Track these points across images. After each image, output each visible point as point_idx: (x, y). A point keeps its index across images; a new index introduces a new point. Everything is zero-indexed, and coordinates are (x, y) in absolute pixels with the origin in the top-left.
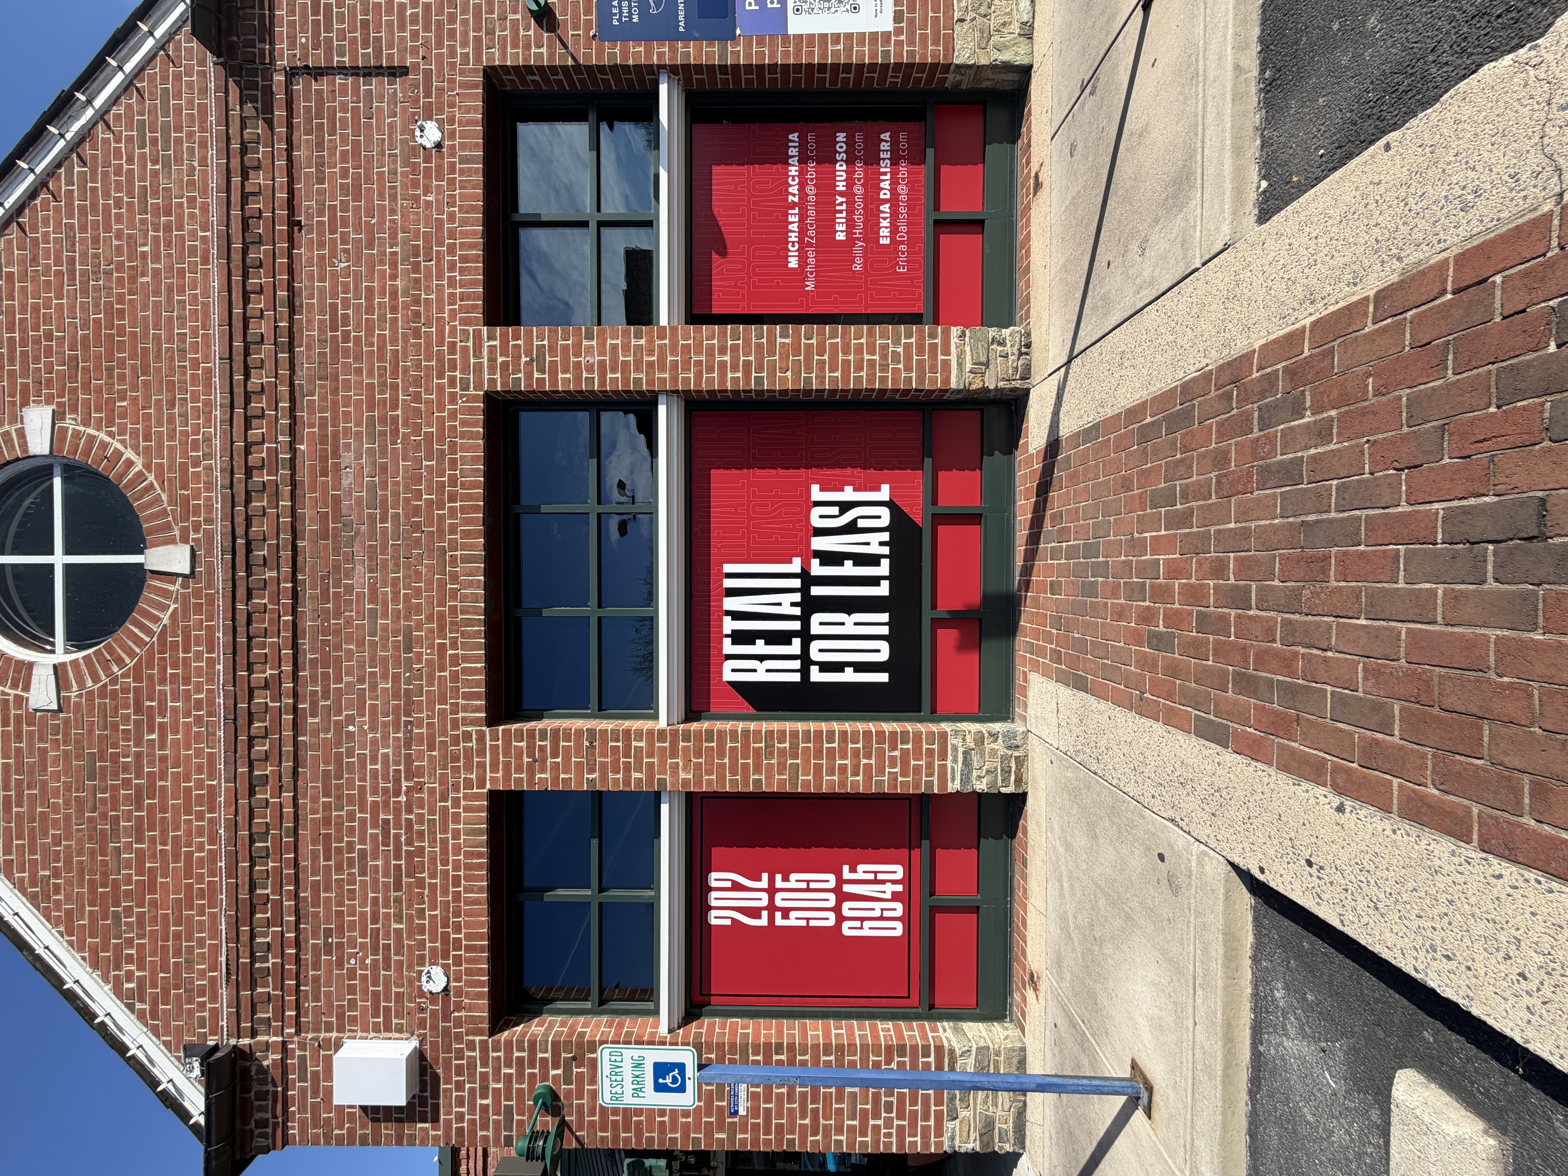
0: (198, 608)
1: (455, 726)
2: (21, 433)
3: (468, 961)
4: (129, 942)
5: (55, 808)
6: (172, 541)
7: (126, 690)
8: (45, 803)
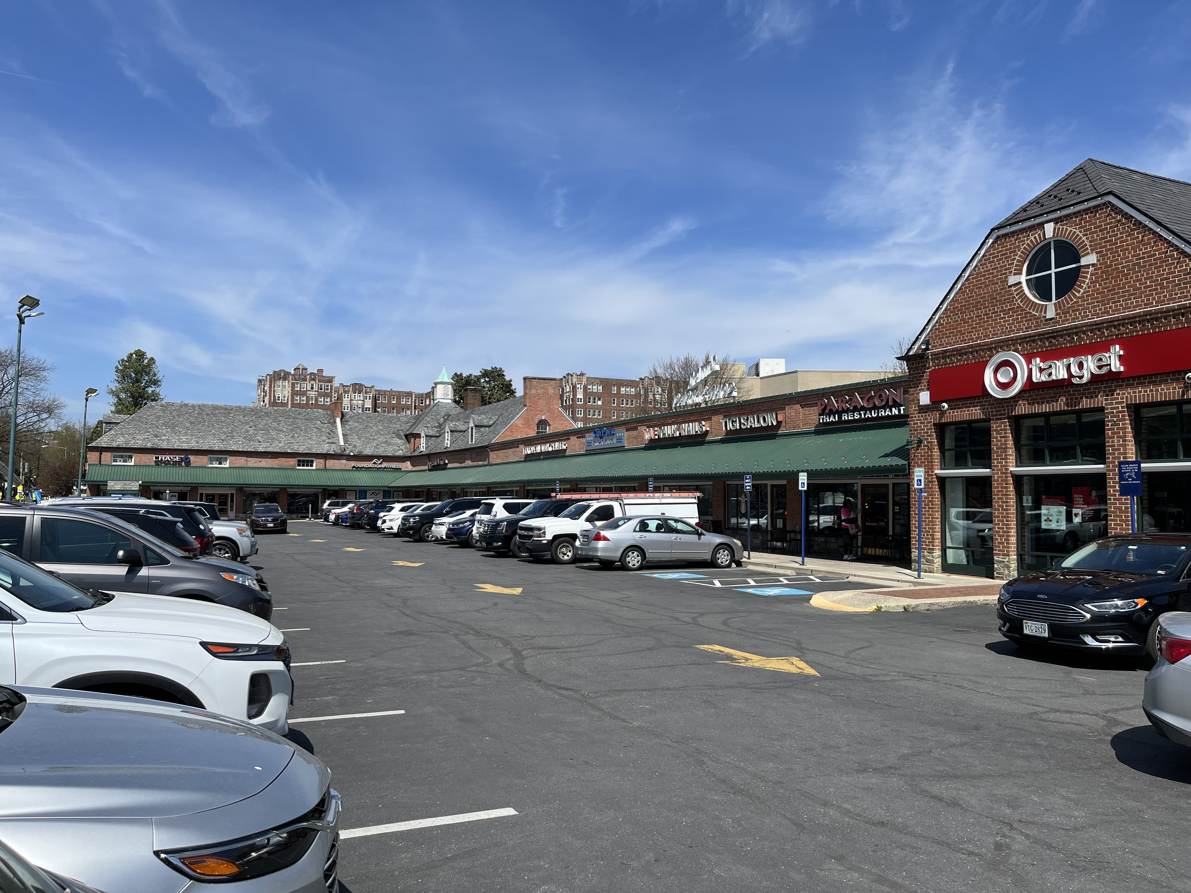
0: (1037, 322)
1: (1007, 406)
2: (1088, 253)
3: (950, 416)
4: (951, 319)
5: (983, 290)
6: (1056, 310)
7: (1015, 304)
8: (985, 287)
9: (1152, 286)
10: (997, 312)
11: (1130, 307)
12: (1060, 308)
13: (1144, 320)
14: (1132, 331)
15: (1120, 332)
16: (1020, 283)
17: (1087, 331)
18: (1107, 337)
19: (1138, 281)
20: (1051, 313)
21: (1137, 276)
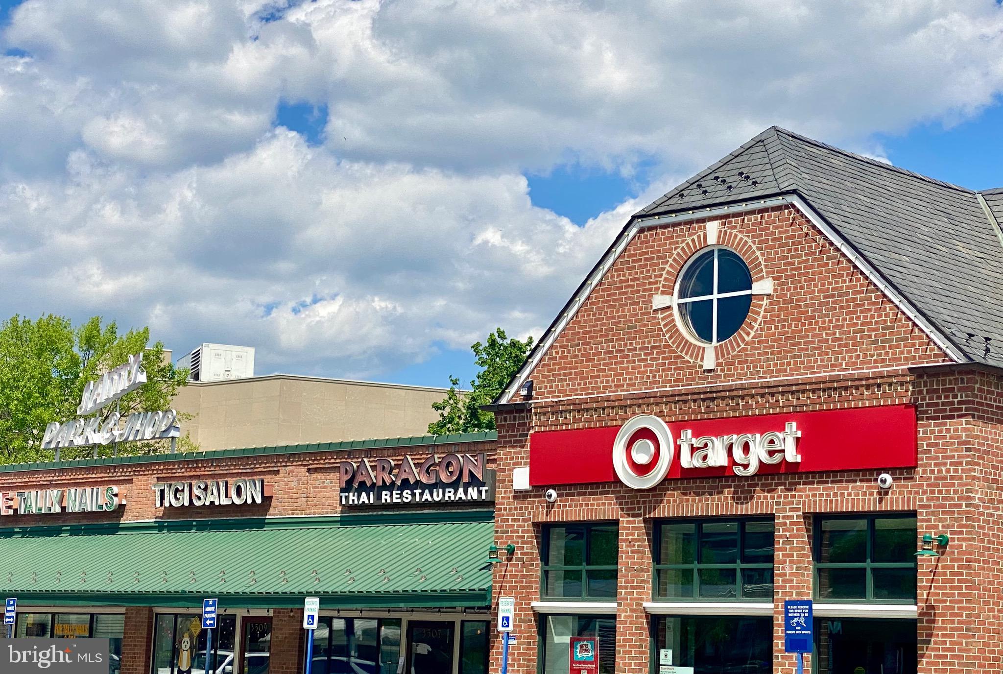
0: (690, 373)
2: (762, 277)
3: (559, 511)
6: (717, 358)
8: (620, 306)
9: (841, 339)
10: (635, 349)
11: (813, 367)
12: (723, 356)
13: (830, 389)
14: (813, 403)
15: (800, 403)
16: (669, 308)
17: (757, 395)
18: (783, 407)
19: (824, 329)
20: (709, 362)
21: (824, 322)
